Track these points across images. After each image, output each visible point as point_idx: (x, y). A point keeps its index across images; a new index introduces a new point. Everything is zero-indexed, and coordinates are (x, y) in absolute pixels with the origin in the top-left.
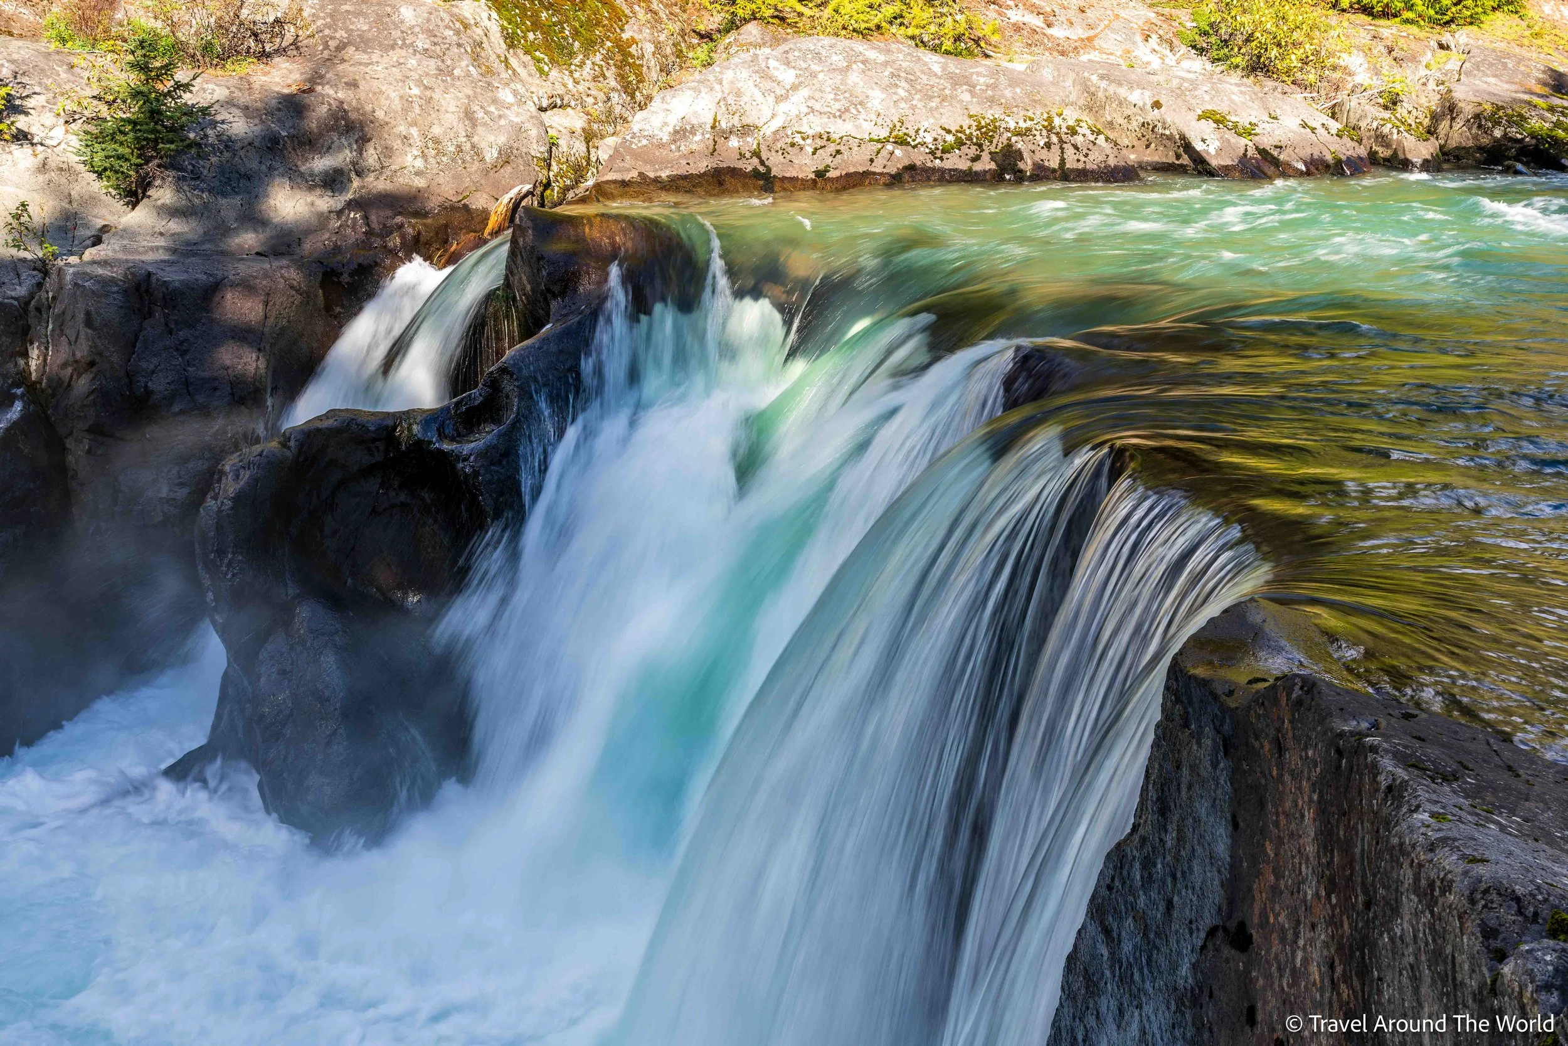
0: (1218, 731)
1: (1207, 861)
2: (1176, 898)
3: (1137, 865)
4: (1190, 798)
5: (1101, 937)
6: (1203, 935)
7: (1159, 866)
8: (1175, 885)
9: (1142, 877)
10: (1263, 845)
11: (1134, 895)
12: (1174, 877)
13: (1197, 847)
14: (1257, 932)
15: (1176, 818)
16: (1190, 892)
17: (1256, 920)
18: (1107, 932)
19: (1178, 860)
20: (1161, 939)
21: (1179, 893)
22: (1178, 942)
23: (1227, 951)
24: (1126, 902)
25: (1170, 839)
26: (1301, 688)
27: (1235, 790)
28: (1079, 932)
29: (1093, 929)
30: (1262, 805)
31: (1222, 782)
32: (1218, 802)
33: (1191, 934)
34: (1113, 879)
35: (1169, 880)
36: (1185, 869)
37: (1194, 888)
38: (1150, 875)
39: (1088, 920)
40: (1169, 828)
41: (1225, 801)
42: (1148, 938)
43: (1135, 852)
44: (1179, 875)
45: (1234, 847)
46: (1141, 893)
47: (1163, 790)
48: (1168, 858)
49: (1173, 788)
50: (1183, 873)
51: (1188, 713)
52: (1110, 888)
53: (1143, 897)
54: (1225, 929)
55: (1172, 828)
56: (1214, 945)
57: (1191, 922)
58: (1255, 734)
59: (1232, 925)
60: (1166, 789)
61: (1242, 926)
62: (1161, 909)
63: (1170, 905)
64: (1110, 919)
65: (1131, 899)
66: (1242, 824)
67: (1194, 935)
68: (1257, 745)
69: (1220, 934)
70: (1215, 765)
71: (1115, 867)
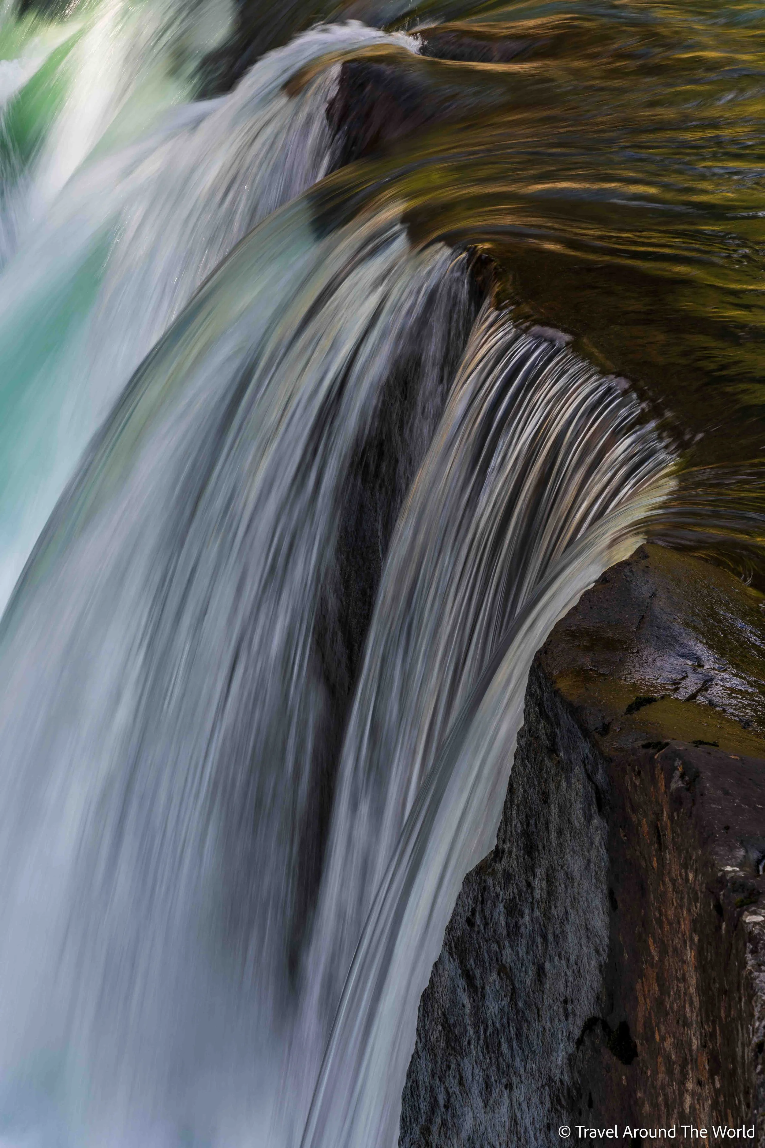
0: (589, 778)
1: (583, 932)
2: (548, 965)
3: (501, 907)
4: (560, 845)
5: (461, 983)
6: (580, 1023)
7: (527, 918)
8: (546, 949)
9: (507, 924)
10: (646, 941)
11: (498, 943)
12: (544, 937)
13: (569, 910)
14: (642, 1044)
15: (545, 863)
16: (563, 962)
17: (640, 1028)
18: (468, 976)
19: (549, 919)
20: (531, 1011)
21: (551, 960)
22: (552, 1020)
23: (608, 1057)
24: (489, 952)
25: (539, 885)
26: (682, 776)
27: (612, 860)
28: (436, 965)
29: (451, 968)
30: (643, 890)
31: (597, 843)
32: (592, 865)
33: (567, 1018)
34: (473, 913)
35: (539, 940)
36: (558, 931)
37: (568, 960)
38: (517, 926)
39: (446, 955)
40: (538, 871)
41: (600, 867)
42: (516, 1005)
43: (498, 889)
44: (550, 937)
45: (612, 927)
46: (507, 944)
47: (528, 824)
48: (537, 913)
49: (541, 826)
50: (555, 936)
51: (555, 734)
52: (470, 922)
53: (508, 951)
54: (605, 1026)
55: (540, 872)
56: (593, 1043)
57: (565, 1002)
58: (632, 807)
59: (614, 1023)
60: (532, 822)
61: (625, 1028)
62: (530, 973)
63: (541, 971)
64: (472, 961)
65: (495, 947)
66: (620, 905)
67: (571, 1019)
68: (634, 819)
69: (599, 1031)
70: (589, 819)
71: (475, 898)
